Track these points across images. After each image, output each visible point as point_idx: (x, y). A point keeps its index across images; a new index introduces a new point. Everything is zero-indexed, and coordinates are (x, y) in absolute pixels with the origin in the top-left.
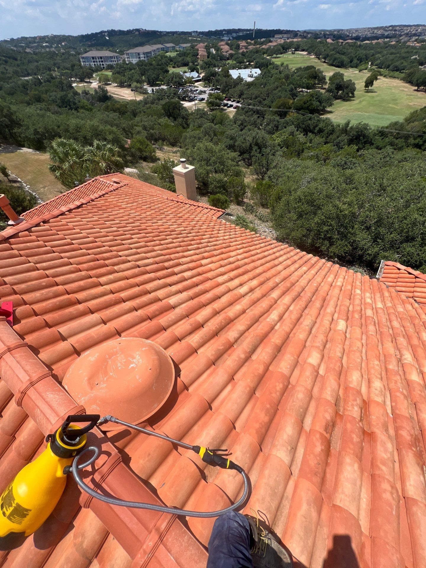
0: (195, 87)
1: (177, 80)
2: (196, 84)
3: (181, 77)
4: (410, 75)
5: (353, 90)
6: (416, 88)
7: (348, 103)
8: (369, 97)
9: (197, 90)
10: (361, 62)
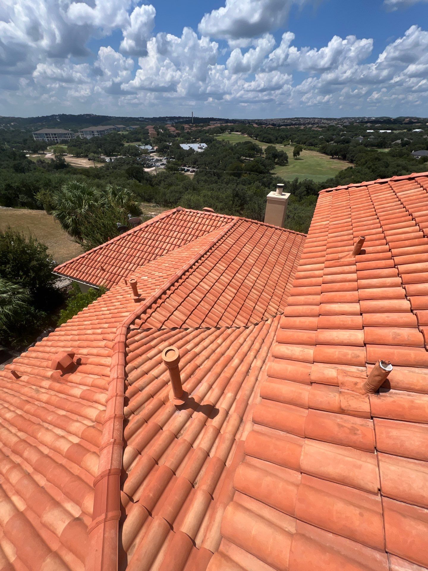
0: (151, 156)
1: (134, 151)
2: (151, 154)
3: (137, 149)
4: (323, 148)
5: (286, 158)
6: (331, 157)
7: (284, 167)
8: (299, 162)
9: (154, 159)
10: (283, 140)
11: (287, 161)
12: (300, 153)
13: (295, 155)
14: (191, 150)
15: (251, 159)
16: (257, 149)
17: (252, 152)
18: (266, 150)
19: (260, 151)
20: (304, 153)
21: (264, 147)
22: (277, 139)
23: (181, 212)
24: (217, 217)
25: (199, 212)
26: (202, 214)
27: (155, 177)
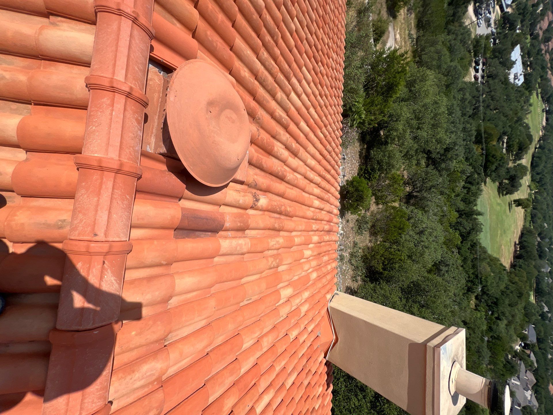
0: (494, 8)
2: (497, 8)
4: (529, 231)
5: (510, 192)
6: (517, 242)
7: (497, 193)
8: (505, 209)
10: (538, 182)
11: (506, 194)
12: (520, 207)
14: (511, 64)
15: (504, 150)
16: (521, 153)
18: (519, 165)
19: (518, 157)
20: (520, 211)
21: (526, 161)
22: (538, 174)
27: (461, 25)
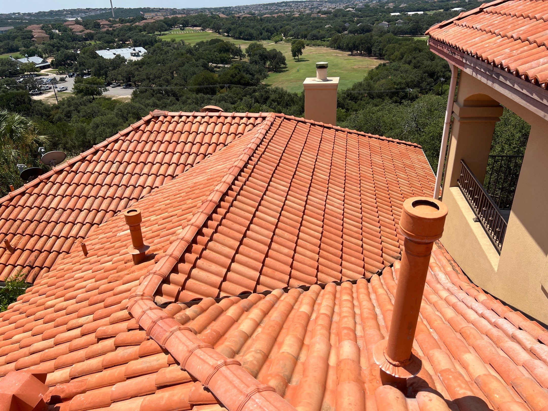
0: (41, 75)
1: (7, 68)
2: (43, 71)
3: (13, 65)
5: (282, 60)
7: (282, 74)
8: (304, 65)
11: (285, 64)
12: (302, 50)
13: (294, 55)
15: (226, 66)
16: (233, 50)
17: (225, 55)
18: (247, 51)
19: (238, 52)
21: (244, 46)
22: (261, 34)
23: (161, 118)
24: (234, 118)
25: (196, 114)
26: (203, 117)
